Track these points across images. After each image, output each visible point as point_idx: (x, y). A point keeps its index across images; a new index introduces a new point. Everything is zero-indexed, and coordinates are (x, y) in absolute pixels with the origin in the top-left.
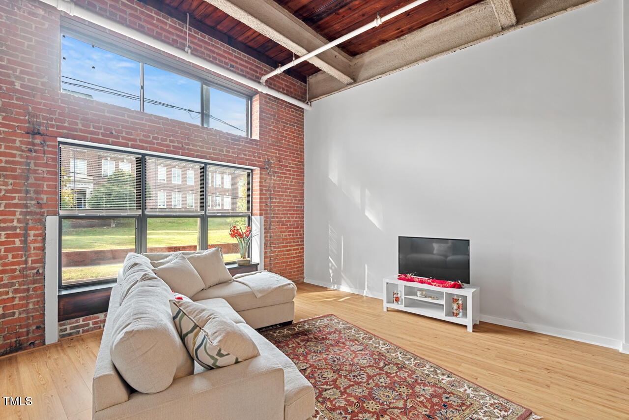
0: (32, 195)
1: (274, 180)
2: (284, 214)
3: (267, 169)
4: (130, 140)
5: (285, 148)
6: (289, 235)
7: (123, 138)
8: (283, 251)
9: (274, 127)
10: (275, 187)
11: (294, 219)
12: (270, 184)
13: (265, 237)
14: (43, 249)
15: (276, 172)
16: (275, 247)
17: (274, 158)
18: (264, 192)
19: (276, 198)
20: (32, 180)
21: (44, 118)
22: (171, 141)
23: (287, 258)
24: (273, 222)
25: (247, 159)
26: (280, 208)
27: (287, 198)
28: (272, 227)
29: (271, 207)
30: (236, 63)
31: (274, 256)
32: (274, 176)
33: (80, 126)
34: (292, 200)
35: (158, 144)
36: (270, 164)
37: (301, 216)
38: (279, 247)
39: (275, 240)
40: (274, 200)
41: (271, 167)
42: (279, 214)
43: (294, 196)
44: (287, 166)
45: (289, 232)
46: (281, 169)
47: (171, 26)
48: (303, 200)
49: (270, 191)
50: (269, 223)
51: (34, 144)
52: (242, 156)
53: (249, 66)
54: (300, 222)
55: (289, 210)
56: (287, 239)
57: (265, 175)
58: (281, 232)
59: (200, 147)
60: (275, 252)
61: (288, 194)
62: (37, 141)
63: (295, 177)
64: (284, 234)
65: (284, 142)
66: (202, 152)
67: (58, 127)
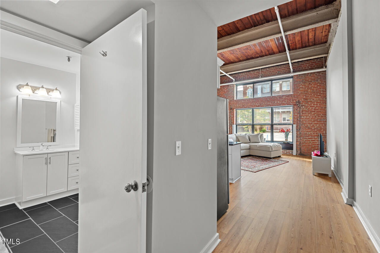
0: (231, 121)
1: (302, 109)
2: (310, 123)
3: (298, 105)
4: (247, 106)
5: (311, 93)
6: (313, 133)
7: (246, 106)
8: (309, 140)
9: (302, 86)
10: (303, 112)
11: (318, 126)
12: (300, 111)
13: (297, 133)
14: (232, 131)
15: (303, 105)
16: (303, 138)
17: (302, 99)
18: (296, 114)
19: (303, 117)
20: (231, 118)
21: (233, 106)
22: (258, 104)
23: (311, 144)
24: (302, 127)
25: (286, 103)
26: (307, 121)
27: (311, 116)
28: (301, 129)
29: (300, 120)
30: (280, 70)
31: (302, 142)
32: (303, 107)
33: (238, 106)
34: (315, 117)
35: (254, 105)
36: (299, 102)
37: (323, 124)
38: (306, 138)
39: (303, 135)
40: (302, 117)
41: (300, 104)
42: (306, 124)
43: (317, 115)
44: (312, 101)
45: (313, 132)
46: (307, 103)
47: (256, 73)
48: (326, 116)
49: (300, 114)
50: (299, 127)
51: (231, 111)
52: (284, 102)
53: (286, 68)
54: (322, 127)
55: (313, 122)
56: (312, 135)
57: (296, 107)
58: (307, 132)
59: (266, 103)
60: (303, 140)
61: (313, 114)
62: (232, 110)
63: (318, 105)
64: (310, 133)
65: (309, 90)
66: (267, 105)
67: (235, 107)
